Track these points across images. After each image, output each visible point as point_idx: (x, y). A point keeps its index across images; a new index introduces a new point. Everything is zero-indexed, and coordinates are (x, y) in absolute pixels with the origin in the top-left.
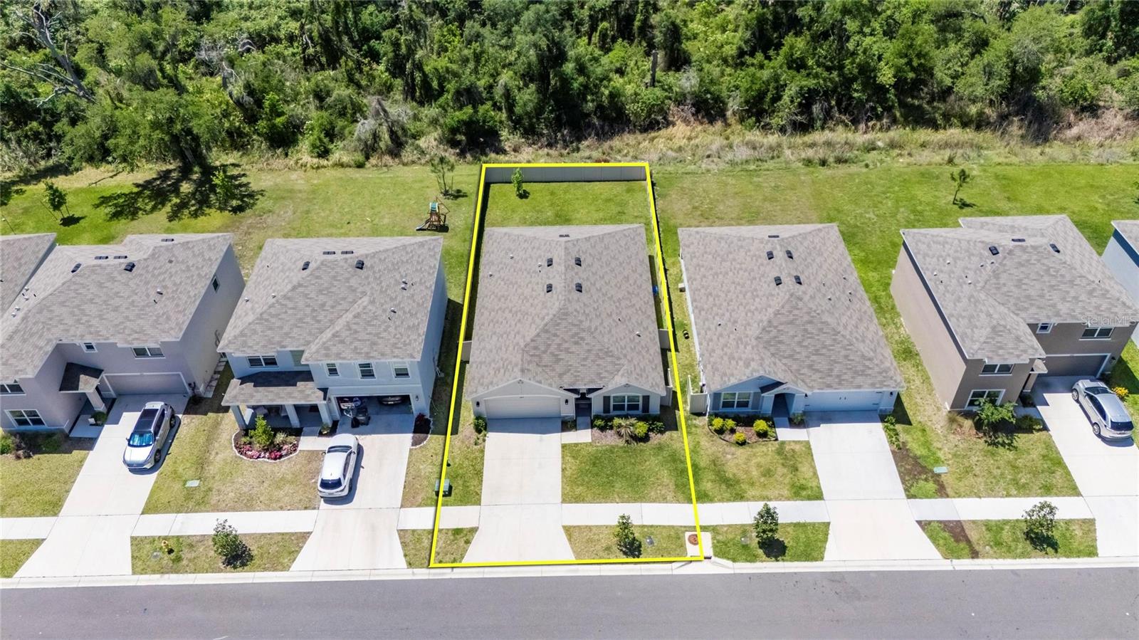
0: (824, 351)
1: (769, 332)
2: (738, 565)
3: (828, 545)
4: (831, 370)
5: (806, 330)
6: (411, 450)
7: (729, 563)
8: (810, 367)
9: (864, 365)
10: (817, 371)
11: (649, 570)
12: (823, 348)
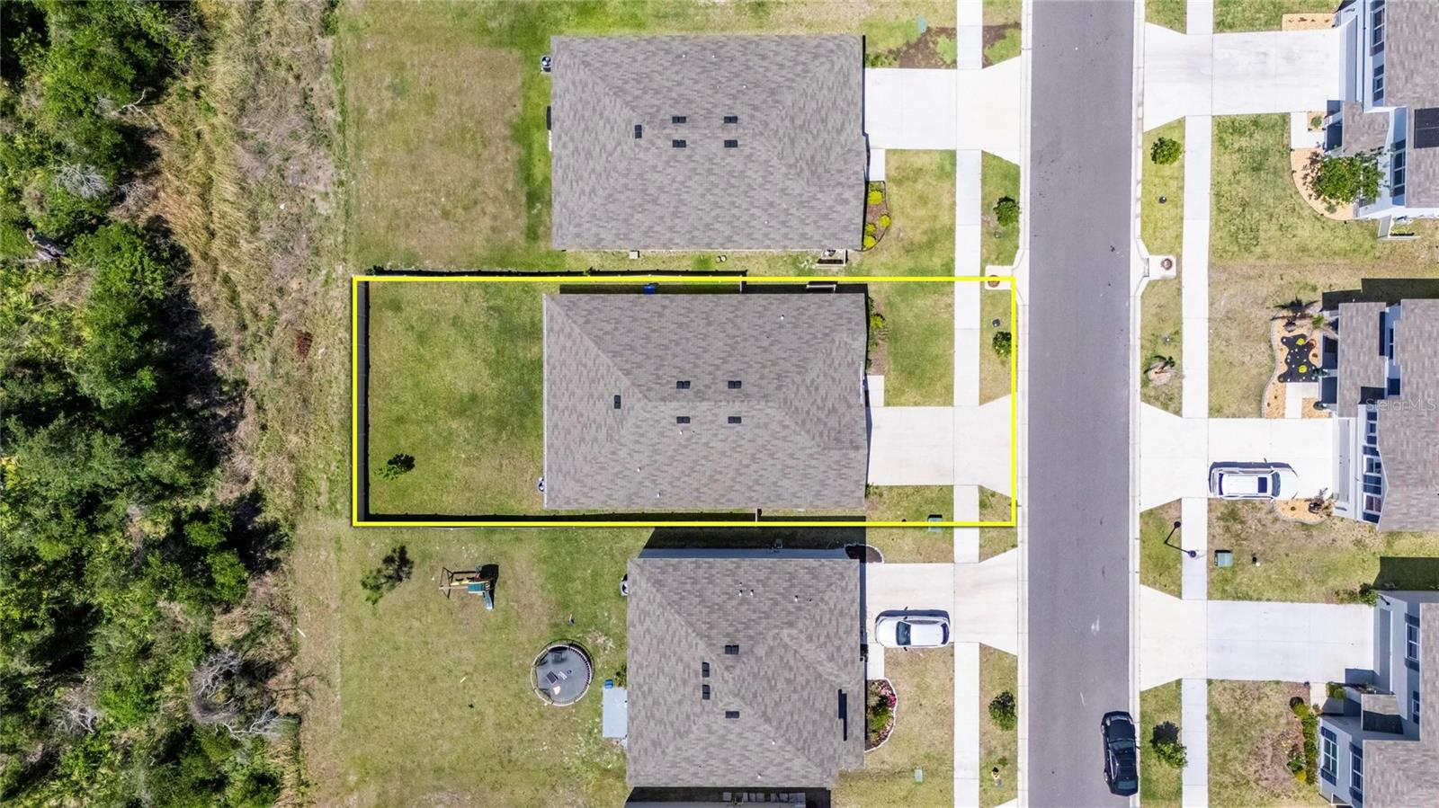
0: (823, 113)
1: (802, 170)
2: (1021, 244)
3: (1005, 158)
4: (842, 110)
5: (801, 127)
6: (886, 562)
7: (1019, 252)
8: (839, 132)
9: (839, 73)
10: (843, 124)
11: (1024, 326)
12: (820, 112)
